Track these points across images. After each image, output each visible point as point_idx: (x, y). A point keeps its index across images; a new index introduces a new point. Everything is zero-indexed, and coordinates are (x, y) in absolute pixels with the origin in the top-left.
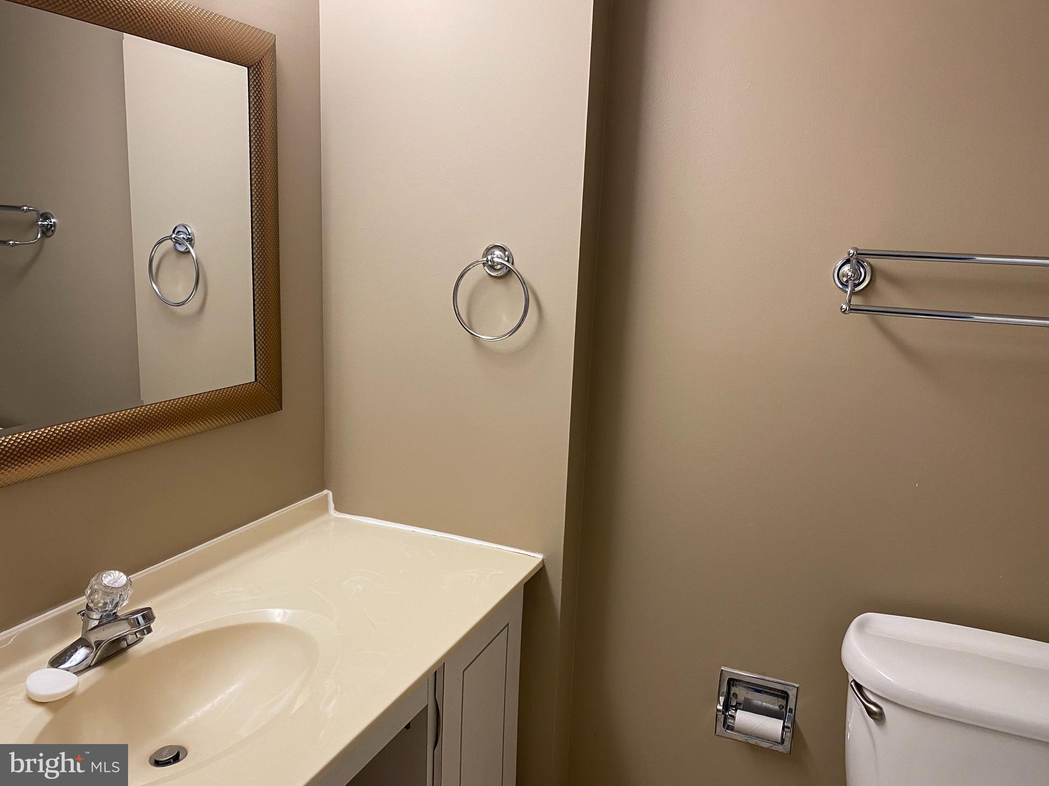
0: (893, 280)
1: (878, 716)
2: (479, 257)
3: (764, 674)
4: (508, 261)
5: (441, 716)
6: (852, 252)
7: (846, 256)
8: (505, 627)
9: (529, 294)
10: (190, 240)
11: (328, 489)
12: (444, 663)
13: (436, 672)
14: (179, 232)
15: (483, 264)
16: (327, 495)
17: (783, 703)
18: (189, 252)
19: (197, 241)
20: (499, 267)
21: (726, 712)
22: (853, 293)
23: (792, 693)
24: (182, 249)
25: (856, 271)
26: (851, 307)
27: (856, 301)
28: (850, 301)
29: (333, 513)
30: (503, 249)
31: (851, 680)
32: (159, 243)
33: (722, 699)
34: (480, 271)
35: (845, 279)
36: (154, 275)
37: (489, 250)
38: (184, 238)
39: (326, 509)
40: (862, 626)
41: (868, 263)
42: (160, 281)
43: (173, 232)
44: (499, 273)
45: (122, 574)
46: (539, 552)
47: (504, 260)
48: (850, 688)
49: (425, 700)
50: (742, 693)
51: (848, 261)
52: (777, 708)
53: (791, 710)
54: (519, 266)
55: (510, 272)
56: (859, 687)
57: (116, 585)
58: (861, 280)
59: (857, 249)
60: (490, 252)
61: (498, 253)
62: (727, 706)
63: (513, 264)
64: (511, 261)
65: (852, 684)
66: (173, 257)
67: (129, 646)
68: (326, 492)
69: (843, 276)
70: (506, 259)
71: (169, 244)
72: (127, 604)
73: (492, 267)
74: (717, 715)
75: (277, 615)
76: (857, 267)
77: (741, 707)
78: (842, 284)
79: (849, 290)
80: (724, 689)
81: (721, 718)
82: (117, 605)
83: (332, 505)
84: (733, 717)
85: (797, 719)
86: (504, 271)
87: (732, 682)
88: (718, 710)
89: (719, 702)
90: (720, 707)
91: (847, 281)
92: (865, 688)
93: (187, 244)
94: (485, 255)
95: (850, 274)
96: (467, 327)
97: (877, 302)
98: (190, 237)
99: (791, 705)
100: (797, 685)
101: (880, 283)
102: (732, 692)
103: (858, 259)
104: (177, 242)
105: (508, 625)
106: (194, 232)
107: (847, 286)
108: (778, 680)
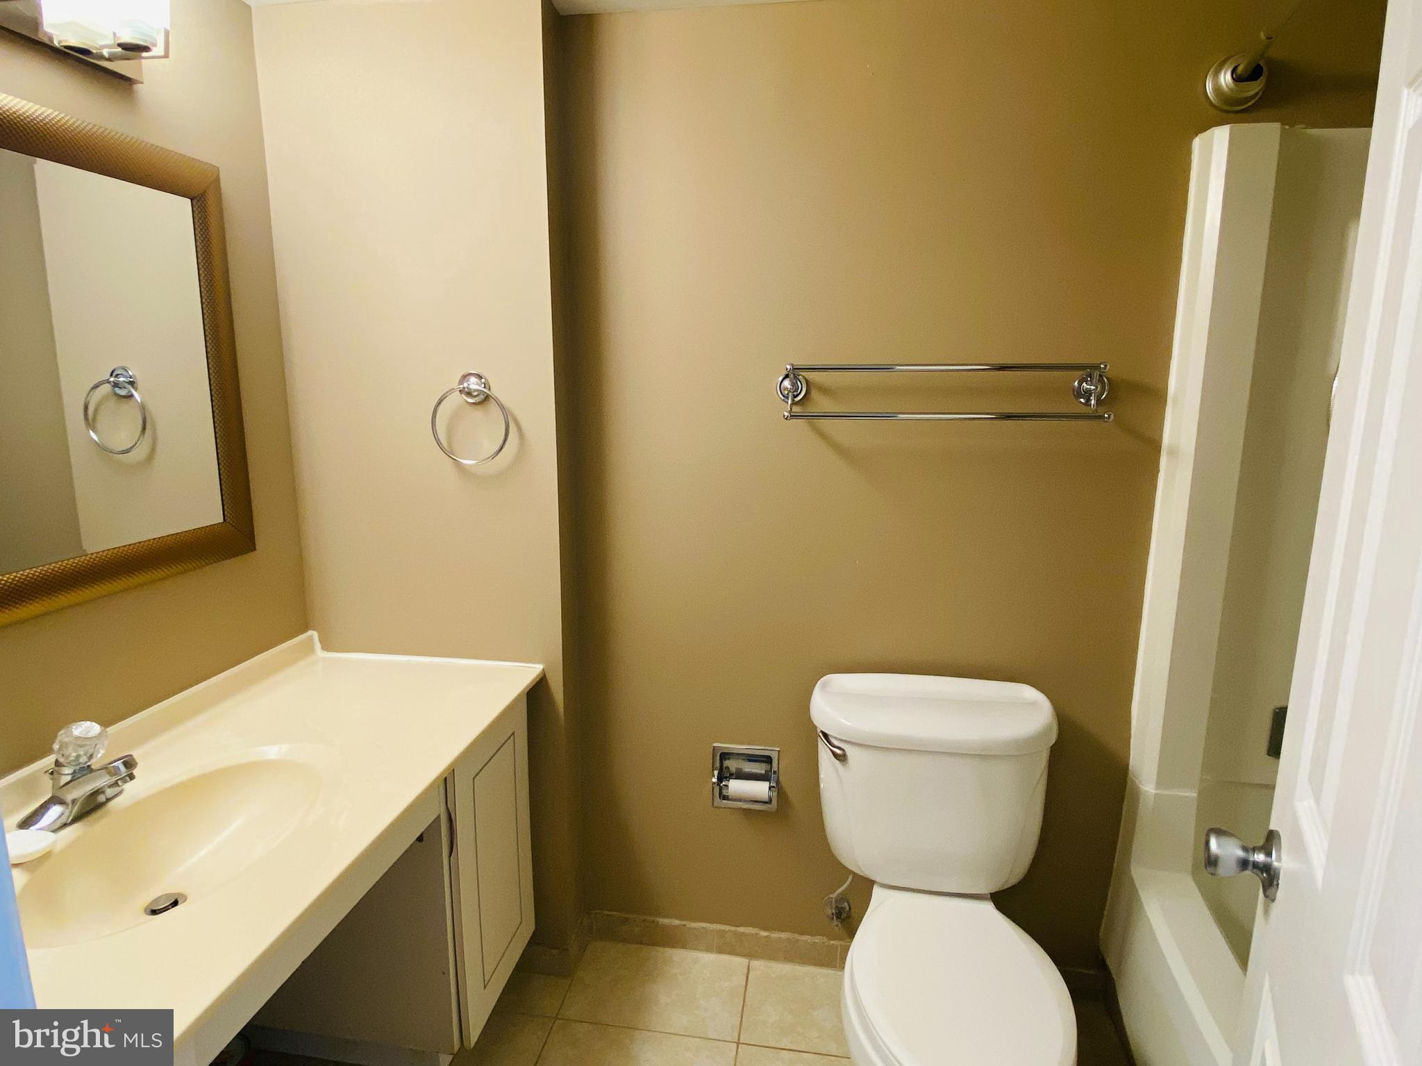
0: (825, 390)
1: (841, 758)
2: (455, 385)
3: (749, 744)
4: (485, 387)
5: (454, 823)
6: (789, 367)
7: (785, 372)
8: (510, 737)
9: (509, 420)
10: (132, 383)
11: (313, 630)
12: (454, 770)
13: (446, 779)
14: (118, 375)
15: (460, 391)
16: (311, 637)
17: (768, 767)
18: (131, 396)
19: (140, 385)
20: (475, 394)
21: (722, 782)
22: (794, 403)
23: (774, 756)
24: (123, 392)
25: (793, 384)
26: (792, 414)
27: (796, 409)
28: (791, 409)
29: (320, 653)
30: (480, 377)
31: (819, 731)
32: (96, 387)
33: (716, 773)
34: (456, 399)
35: (786, 392)
36: (90, 422)
37: (465, 377)
38: (124, 381)
39: (311, 650)
40: (824, 686)
41: (803, 377)
42: (98, 425)
43: (111, 375)
44: (476, 399)
45: (94, 724)
46: (539, 663)
47: (480, 386)
48: (819, 739)
49: (436, 809)
50: (732, 765)
51: (787, 376)
52: (763, 772)
53: (775, 772)
54: (495, 392)
55: (487, 398)
56: (825, 735)
57: (90, 735)
58: (799, 391)
59: (792, 365)
60: (466, 379)
61: (473, 380)
62: (720, 779)
63: (490, 389)
64: (487, 386)
65: (820, 734)
66: (112, 403)
67: (108, 800)
68: (310, 633)
69: (785, 390)
70: (483, 386)
71: (107, 388)
72: (103, 754)
73: (469, 394)
74: (713, 788)
75: (272, 752)
76: (794, 381)
77: (734, 777)
78: (783, 396)
79: (790, 402)
80: (718, 764)
81: (717, 790)
82: (91, 757)
83: (318, 645)
84: (727, 786)
85: (781, 778)
86: (482, 397)
87: (725, 756)
88: (714, 783)
89: (714, 776)
90: (714, 780)
91: (788, 394)
92: (832, 736)
93: (129, 387)
94: (461, 382)
95: (789, 387)
96: (448, 452)
97: (812, 409)
98: (131, 380)
99: (775, 767)
100: (778, 749)
101: (815, 394)
102: (725, 766)
103: (793, 374)
104: (116, 385)
105: (513, 734)
106: (137, 374)
107: (788, 398)
108: (763, 748)
